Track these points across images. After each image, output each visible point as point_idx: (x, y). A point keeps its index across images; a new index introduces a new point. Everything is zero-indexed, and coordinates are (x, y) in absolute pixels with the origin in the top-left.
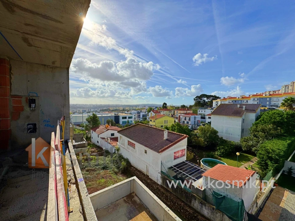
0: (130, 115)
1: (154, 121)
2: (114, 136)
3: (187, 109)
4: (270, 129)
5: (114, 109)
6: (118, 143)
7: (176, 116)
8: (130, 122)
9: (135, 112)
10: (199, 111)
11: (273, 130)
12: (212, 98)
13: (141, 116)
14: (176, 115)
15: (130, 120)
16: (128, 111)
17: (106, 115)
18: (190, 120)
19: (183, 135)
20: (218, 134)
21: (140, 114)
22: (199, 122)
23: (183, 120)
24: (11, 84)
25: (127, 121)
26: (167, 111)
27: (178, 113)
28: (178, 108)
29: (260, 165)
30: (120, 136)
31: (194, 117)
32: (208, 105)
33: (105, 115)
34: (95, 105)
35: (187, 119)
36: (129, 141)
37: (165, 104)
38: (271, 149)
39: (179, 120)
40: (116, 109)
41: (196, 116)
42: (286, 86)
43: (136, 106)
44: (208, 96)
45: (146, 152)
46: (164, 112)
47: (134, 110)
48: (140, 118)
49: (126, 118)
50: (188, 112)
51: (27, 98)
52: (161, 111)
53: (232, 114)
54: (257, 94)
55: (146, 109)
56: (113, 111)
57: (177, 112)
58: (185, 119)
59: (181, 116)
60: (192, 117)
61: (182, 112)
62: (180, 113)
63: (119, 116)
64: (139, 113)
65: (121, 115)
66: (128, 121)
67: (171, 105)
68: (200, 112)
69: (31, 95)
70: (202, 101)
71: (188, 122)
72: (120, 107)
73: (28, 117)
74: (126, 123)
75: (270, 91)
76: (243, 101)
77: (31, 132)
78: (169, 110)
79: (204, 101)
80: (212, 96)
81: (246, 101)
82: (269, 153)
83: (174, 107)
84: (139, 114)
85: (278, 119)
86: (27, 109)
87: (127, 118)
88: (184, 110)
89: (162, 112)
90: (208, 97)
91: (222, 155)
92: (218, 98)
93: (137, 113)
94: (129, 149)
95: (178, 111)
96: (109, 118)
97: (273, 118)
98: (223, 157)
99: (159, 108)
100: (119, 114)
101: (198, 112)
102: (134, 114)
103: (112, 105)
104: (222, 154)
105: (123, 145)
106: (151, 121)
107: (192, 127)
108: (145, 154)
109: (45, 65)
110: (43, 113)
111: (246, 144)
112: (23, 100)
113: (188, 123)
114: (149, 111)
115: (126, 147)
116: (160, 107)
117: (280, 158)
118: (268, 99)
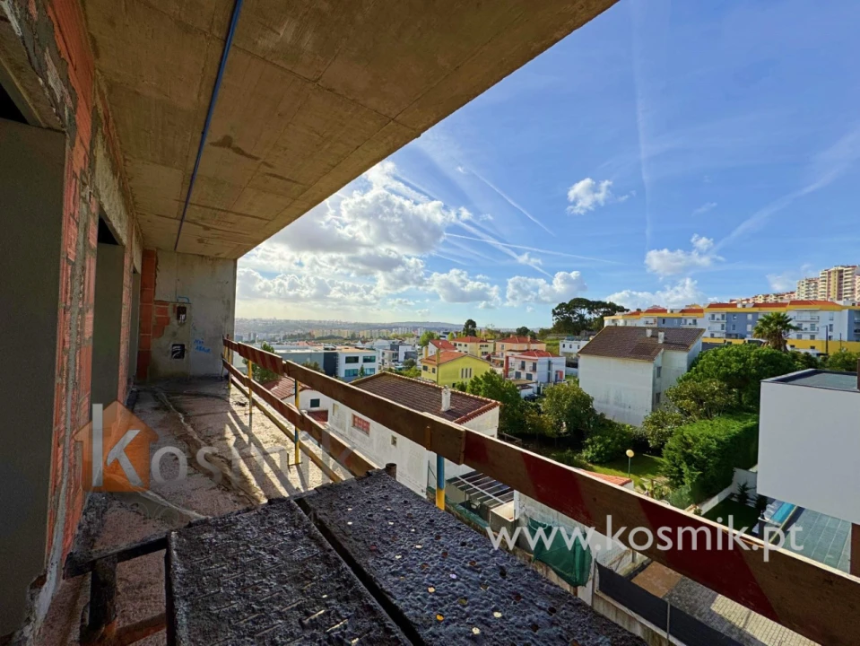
0: (369, 354)
1: (434, 371)
2: (318, 405)
3: (529, 340)
4: (713, 394)
5: (325, 335)
6: (327, 423)
7: (498, 357)
8: (368, 372)
9: (386, 343)
10: (564, 346)
11: (720, 396)
12: (602, 310)
13: (401, 358)
14: (500, 354)
15: (368, 366)
16: (363, 342)
17: (298, 351)
18: (534, 369)
19: (489, 400)
20: (595, 405)
21: (398, 350)
22: (561, 377)
23: (517, 369)
24: (155, 284)
25: (359, 368)
26: (473, 344)
27: (504, 350)
28: (505, 336)
29: (671, 477)
30: (334, 405)
31: (547, 361)
32: (592, 330)
33: (296, 349)
34: (270, 320)
35: (529, 366)
36: (355, 416)
37: (471, 323)
38: (690, 435)
39: (507, 370)
40: (331, 334)
41: (553, 360)
42: (810, 281)
43: (390, 327)
44: (593, 303)
45: (394, 442)
46: (466, 346)
47: (384, 338)
48: (397, 361)
49: (356, 360)
50: (534, 347)
51: (174, 306)
52: (458, 343)
53: (631, 353)
54: (731, 301)
55: (418, 337)
56: (321, 339)
57: (503, 346)
58: (523, 367)
59: (511, 360)
60: (542, 362)
61: (516, 346)
62: (511, 350)
63: (336, 354)
64: (394, 347)
65: (344, 351)
66: (362, 369)
67: (490, 327)
68: (567, 349)
69: (180, 300)
70: (575, 318)
71: (531, 375)
72: (343, 329)
73: (174, 334)
74: (355, 375)
75: (768, 296)
76: (683, 321)
77: (176, 357)
78: (482, 341)
79: (581, 317)
80: (603, 305)
81: (690, 321)
82: (688, 446)
83: (498, 332)
84: (395, 352)
85: (735, 367)
86: (174, 322)
87: (361, 360)
88: (521, 342)
89: (460, 345)
90: (592, 306)
91: (597, 460)
92: (621, 309)
93: (389, 348)
94: (355, 437)
95: (505, 344)
96: (308, 360)
97: (723, 364)
98: (601, 464)
99: (455, 335)
100: (338, 347)
101: (561, 349)
102: (381, 351)
103: (320, 322)
104: (598, 456)
105: (341, 428)
106: (425, 368)
107: (539, 389)
108: (393, 446)
109: (202, 256)
110: (194, 328)
111: (655, 429)
112: (170, 308)
113: (529, 377)
114: (425, 344)
115: (347, 433)
116: (457, 333)
117: (709, 457)
118: (750, 317)
